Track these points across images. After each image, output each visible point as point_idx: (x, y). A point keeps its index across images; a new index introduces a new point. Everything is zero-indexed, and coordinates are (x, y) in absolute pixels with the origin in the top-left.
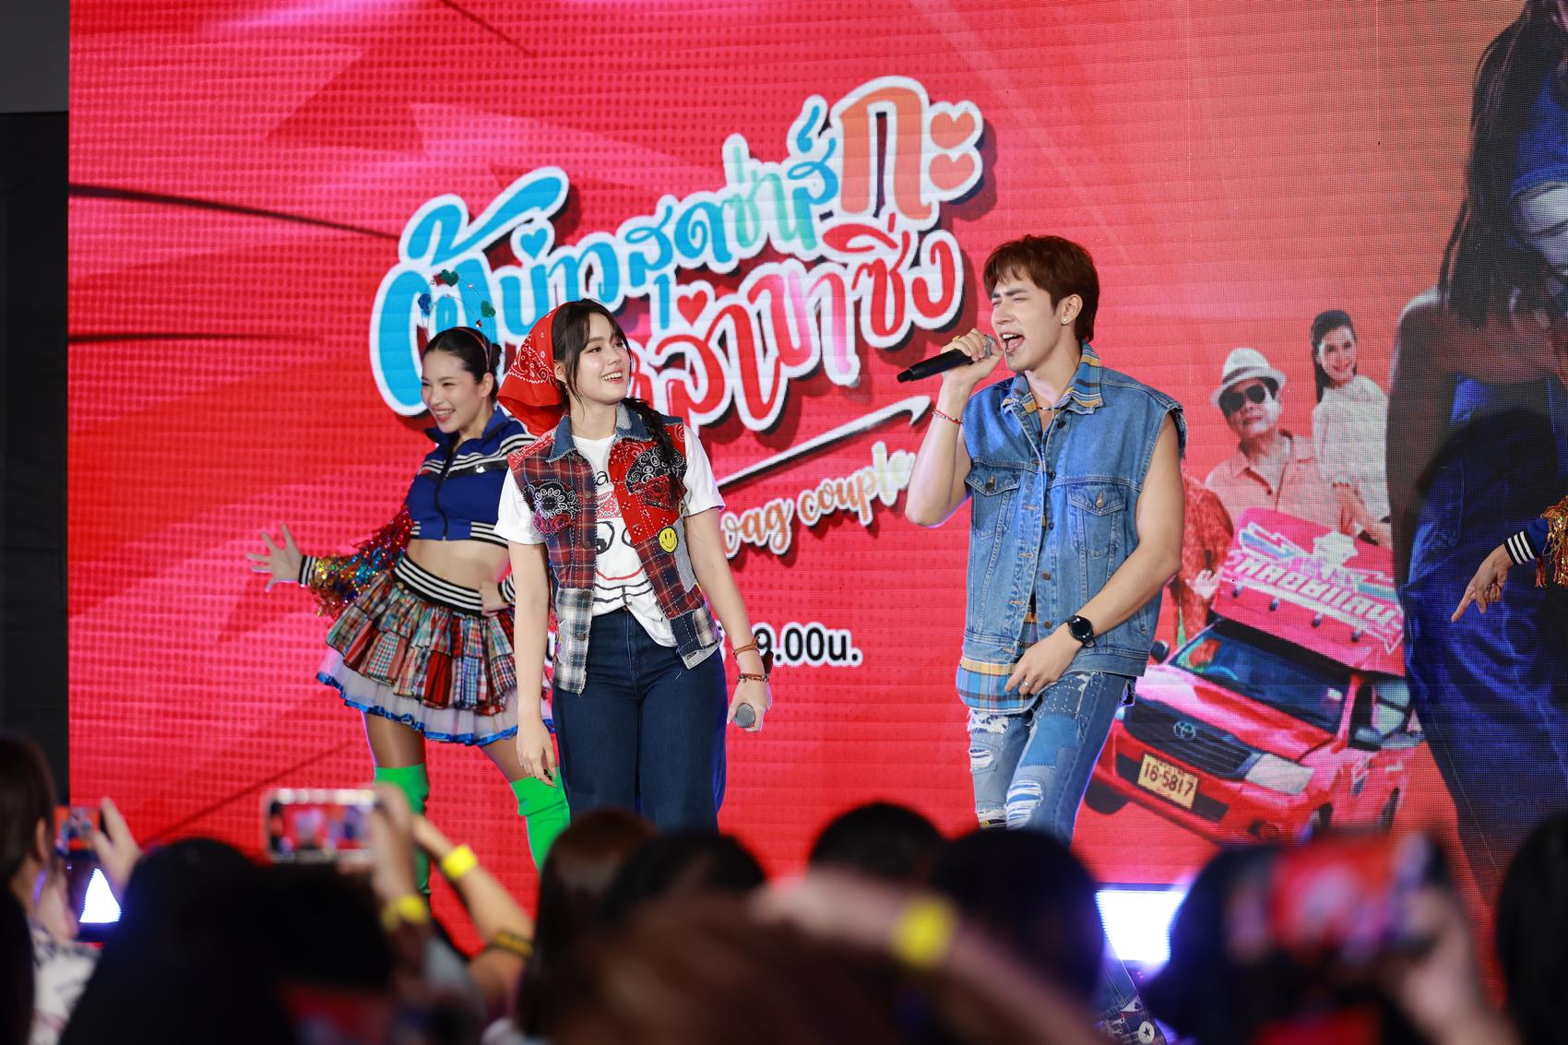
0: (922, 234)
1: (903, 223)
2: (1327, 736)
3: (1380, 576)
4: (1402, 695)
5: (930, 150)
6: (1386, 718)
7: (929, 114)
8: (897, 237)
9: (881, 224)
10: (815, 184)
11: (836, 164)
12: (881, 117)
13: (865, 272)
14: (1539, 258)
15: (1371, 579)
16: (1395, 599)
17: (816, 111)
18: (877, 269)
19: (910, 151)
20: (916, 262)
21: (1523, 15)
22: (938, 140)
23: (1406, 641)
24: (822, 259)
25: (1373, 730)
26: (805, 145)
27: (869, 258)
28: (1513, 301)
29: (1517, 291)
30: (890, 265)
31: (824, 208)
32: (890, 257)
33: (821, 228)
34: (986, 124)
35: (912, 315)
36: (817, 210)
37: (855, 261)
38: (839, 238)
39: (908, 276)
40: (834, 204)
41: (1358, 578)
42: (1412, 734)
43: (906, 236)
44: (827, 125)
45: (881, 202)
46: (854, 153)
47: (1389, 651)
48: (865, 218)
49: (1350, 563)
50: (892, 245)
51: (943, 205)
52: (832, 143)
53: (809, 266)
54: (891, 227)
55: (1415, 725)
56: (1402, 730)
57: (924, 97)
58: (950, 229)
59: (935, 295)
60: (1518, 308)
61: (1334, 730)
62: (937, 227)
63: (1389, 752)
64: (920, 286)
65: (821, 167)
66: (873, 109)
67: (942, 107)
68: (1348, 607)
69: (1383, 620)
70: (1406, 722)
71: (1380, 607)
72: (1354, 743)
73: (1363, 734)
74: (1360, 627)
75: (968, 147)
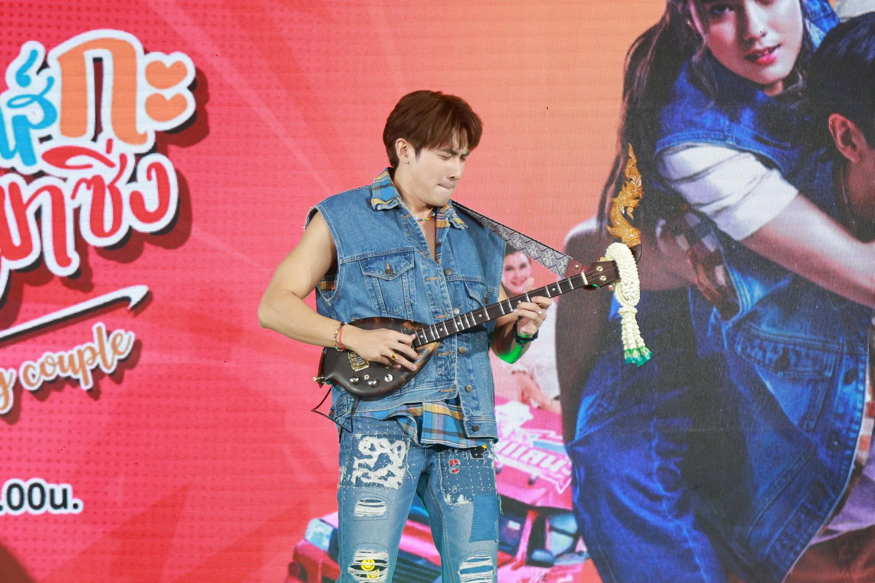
0: (139, 157)
1: (120, 147)
2: (507, 557)
3: (552, 434)
4: (571, 525)
5: (144, 90)
6: (557, 542)
7: (143, 61)
8: (114, 158)
9: (100, 147)
10: (35, 113)
11: (55, 97)
12: (98, 62)
13: (83, 186)
14: (680, 199)
15: (544, 437)
16: (563, 452)
17: (34, 54)
18: (96, 184)
19: (126, 87)
20: (133, 178)
21: (663, 19)
22: (151, 81)
23: (574, 483)
24: (41, 174)
25: (549, 552)
26: (23, 80)
27: (88, 174)
28: (659, 230)
29: (662, 222)
30: (108, 180)
31: (44, 133)
32: (108, 175)
33: (40, 149)
34: (198, 71)
35: (129, 220)
36: (36, 134)
37: (74, 176)
38: (58, 157)
39: (126, 190)
40: (53, 129)
41: (533, 436)
42: (580, 553)
43: (123, 158)
44: (45, 65)
45: (98, 129)
46: (72, 89)
47: (560, 492)
48: (84, 141)
49: (526, 425)
50: (111, 165)
51: (158, 134)
52: (51, 81)
53: (29, 179)
54: (109, 149)
55: (581, 546)
56: (572, 550)
57: (138, 46)
58: (165, 153)
59: (152, 205)
60: (663, 234)
61: (514, 551)
62: (153, 150)
63: (560, 568)
64: (137, 200)
65: (39, 99)
66: (90, 55)
67: (156, 56)
68: (525, 458)
69: (554, 469)
70: (574, 544)
71: (552, 458)
72: (531, 562)
73: (538, 555)
74: (535, 473)
75: (182, 88)
